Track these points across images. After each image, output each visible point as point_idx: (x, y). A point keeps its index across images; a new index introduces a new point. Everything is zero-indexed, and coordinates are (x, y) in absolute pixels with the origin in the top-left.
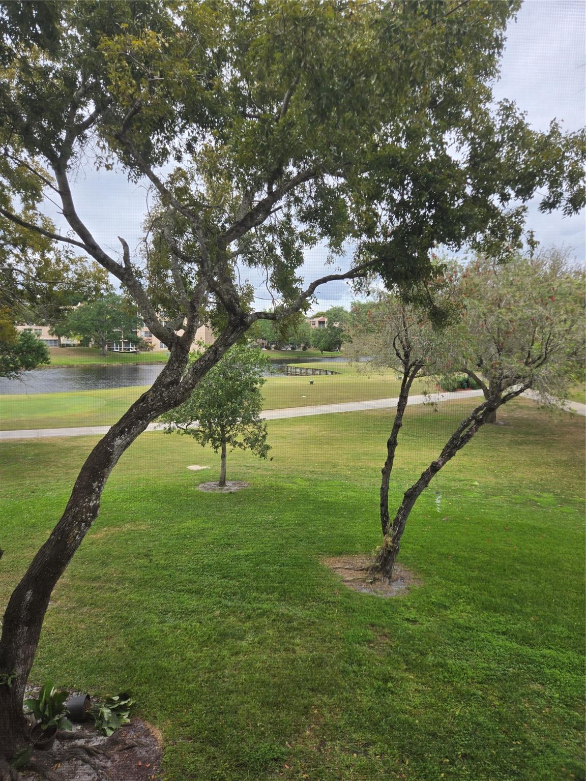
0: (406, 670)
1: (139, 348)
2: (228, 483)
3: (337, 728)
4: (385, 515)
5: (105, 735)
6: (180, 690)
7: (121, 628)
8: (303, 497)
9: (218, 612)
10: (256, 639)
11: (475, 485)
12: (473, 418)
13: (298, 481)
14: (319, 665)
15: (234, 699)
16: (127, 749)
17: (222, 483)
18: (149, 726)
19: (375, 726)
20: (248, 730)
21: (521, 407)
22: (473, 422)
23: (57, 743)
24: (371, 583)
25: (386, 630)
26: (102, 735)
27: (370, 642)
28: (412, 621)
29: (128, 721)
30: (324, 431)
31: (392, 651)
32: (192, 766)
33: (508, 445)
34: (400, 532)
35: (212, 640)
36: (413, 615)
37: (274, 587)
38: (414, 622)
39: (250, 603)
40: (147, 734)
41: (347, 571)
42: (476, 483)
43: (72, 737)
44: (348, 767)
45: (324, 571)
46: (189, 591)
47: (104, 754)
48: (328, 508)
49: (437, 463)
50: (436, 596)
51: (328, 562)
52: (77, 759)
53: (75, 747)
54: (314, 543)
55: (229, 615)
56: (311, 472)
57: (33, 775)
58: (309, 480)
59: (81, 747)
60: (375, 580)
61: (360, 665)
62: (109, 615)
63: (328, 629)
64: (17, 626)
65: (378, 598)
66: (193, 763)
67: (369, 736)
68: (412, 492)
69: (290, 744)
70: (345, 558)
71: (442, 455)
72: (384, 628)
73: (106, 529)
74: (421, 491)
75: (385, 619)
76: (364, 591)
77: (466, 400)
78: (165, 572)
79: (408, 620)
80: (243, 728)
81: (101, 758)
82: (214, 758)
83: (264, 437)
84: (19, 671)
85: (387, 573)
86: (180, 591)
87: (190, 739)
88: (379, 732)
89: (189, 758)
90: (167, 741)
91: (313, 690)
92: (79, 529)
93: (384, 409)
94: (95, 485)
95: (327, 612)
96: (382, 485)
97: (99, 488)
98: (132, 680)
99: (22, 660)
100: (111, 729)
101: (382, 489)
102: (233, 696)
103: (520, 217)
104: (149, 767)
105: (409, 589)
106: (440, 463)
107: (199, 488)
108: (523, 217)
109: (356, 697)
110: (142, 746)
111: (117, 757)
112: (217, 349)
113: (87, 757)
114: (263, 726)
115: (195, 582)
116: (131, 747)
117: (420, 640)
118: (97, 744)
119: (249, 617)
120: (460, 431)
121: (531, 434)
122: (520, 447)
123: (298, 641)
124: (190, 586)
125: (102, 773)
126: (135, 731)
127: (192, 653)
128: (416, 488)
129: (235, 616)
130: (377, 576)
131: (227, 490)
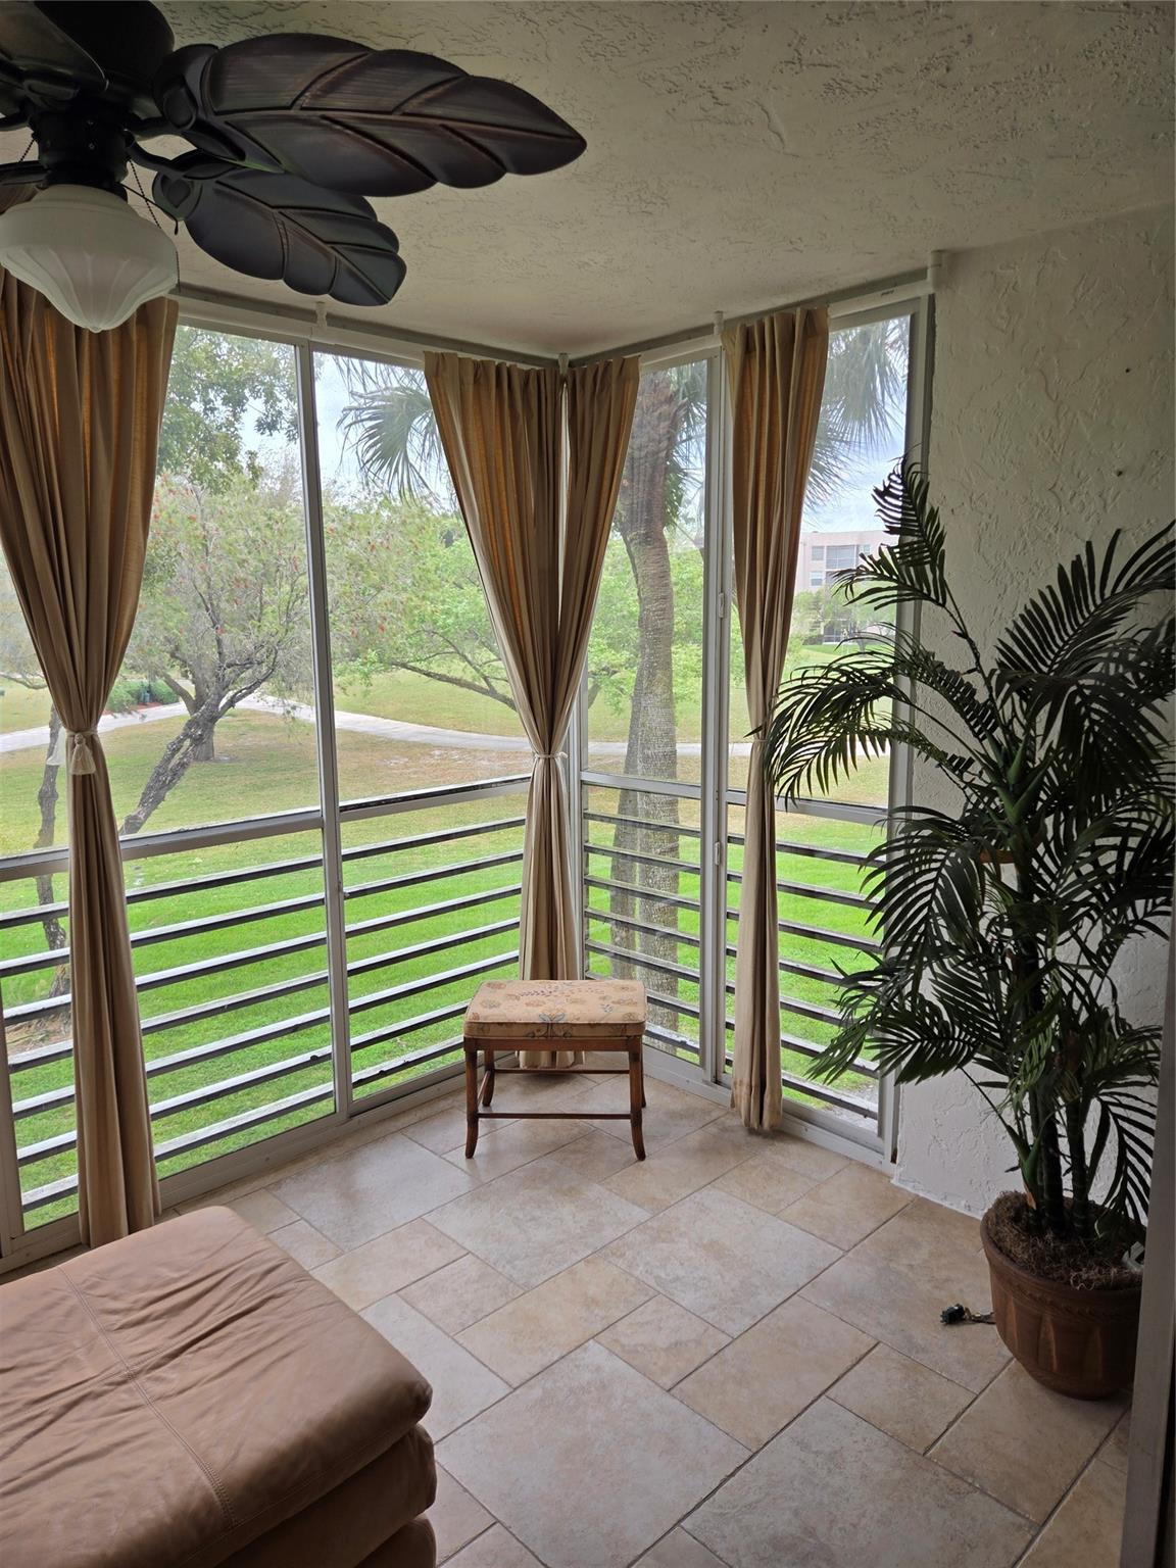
11: (196, 864)
12: (186, 736)
21: (254, 729)
22: (187, 743)
24: (43, 1040)
33: (242, 793)
49: (135, 818)
60: (48, 1034)
71: (142, 803)
103: (232, 429)
106: (141, 816)
108: (236, 429)
120: (169, 760)
121: (276, 770)
122: (263, 793)
130: (51, 1028)
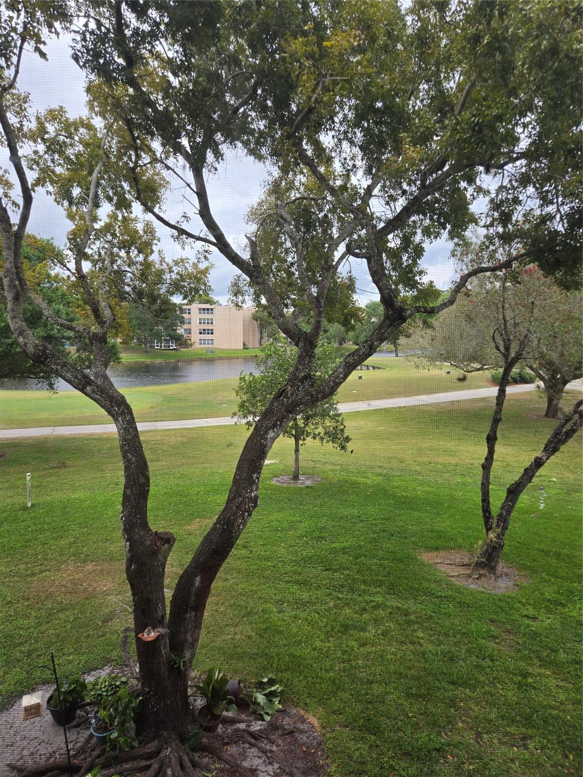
0: (540, 666)
1: (179, 345)
2: (301, 477)
3: (489, 721)
4: (486, 510)
5: (263, 720)
6: (322, 678)
7: (243, 617)
8: (381, 493)
9: (332, 604)
10: (379, 631)
11: (553, 481)
13: (370, 475)
14: (452, 659)
15: (377, 689)
16: (287, 734)
17: (296, 477)
18: (302, 712)
19: (528, 721)
20: (401, 720)
23: (220, 726)
24: (477, 578)
25: (509, 627)
26: (259, 720)
27: (494, 637)
28: (532, 618)
29: (280, 707)
30: (382, 426)
31: (520, 647)
32: (357, 754)
34: (505, 528)
35: (336, 630)
36: (531, 611)
37: (380, 581)
38: (534, 618)
39: (360, 595)
40: (303, 720)
41: (449, 566)
42: (554, 479)
43: (233, 721)
44: (512, 760)
45: (425, 566)
46: (297, 582)
47: (267, 739)
48: (408, 503)
49: (540, 458)
50: (549, 593)
51: (426, 557)
52: (244, 742)
53: (238, 730)
54: (406, 538)
55: (343, 607)
56: (380, 467)
57: (206, 756)
58: (380, 475)
59: (244, 731)
60: (481, 576)
61: (492, 660)
62: (227, 603)
63: (447, 624)
64: (186, 611)
65: (490, 594)
66: (357, 750)
67: (524, 730)
68: (515, 488)
69: (446, 734)
70: (442, 553)
72: (504, 623)
73: (198, 520)
74: (525, 486)
75: (503, 615)
76: (472, 586)
77: (521, 394)
78: (270, 564)
79: (527, 616)
80: (395, 719)
81: (265, 743)
82: (377, 746)
83: (342, 430)
84: (188, 655)
85: (493, 569)
86: (288, 582)
87: (347, 726)
88: (534, 727)
89: (351, 744)
90: (324, 728)
91: (453, 683)
92: (243, 519)
93: (438, 404)
94: (255, 476)
95: (442, 606)
96: (483, 480)
97: (258, 478)
98: (271, 666)
99: (190, 643)
100: (267, 714)
101: (483, 484)
102: (375, 686)
104: (314, 753)
105: (517, 585)
106: (544, 458)
107: (273, 482)
109: (498, 692)
110: (302, 732)
111: (280, 741)
112: (372, 343)
113: (253, 741)
114: (415, 717)
115: (300, 573)
116: (291, 733)
117: (546, 637)
118: (259, 728)
119: (364, 609)
120: (563, 426)
123: (420, 634)
124: (297, 577)
125: (271, 757)
126: (289, 717)
127: (320, 643)
128: (520, 483)
129: (350, 608)
130: (482, 572)
131: (302, 484)
